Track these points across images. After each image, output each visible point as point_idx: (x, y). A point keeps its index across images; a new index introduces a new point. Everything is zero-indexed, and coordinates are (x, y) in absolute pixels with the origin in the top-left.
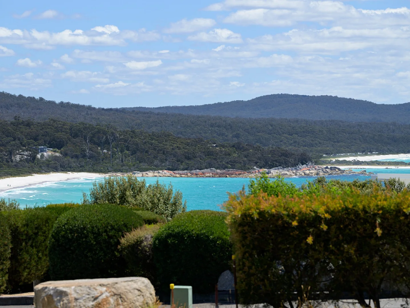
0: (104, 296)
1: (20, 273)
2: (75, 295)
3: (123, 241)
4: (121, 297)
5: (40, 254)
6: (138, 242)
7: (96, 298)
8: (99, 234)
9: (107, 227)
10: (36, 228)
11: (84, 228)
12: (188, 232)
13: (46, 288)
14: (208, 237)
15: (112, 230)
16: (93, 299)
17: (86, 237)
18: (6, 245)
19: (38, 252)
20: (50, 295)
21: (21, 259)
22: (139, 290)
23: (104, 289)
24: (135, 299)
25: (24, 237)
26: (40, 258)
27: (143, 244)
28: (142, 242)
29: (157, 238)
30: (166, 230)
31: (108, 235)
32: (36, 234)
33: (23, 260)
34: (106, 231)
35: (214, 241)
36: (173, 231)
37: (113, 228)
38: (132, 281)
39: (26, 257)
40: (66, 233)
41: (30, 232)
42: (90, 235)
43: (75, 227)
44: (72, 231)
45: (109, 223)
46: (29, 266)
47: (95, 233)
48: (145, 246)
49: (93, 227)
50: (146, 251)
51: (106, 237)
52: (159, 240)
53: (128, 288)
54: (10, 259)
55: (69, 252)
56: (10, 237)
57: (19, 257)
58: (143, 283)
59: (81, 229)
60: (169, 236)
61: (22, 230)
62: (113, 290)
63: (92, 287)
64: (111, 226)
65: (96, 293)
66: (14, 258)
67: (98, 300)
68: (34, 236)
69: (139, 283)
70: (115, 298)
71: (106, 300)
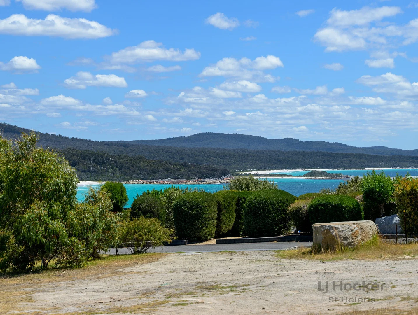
0: (356, 229)
1: (221, 227)
2: (341, 229)
3: (290, 208)
4: (363, 230)
5: (231, 217)
6: (299, 209)
7: (352, 230)
8: (274, 205)
9: (278, 201)
10: (229, 203)
11: (266, 202)
12: (330, 203)
13: (324, 226)
14: (341, 205)
15: (280, 202)
16: (351, 231)
17: (267, 206)
18: (215, 212)
19: (230, 215)
20: (328, 229)
21: (222, 220)
22: (371, 227)
23: (355, 226)
24: (369, 231)
25: (223, 208)
26: (230, 219)
27: (302, 210)
28: (301, 209)
29: (311, 206)
30: (316, 202)
31: (279, 206)
32: (229, 206)
33: (223, 220)
34: (277, 203)
35: (345, 208)
36: (321, 202)
37: (281, 201)
38: (367, 222)
39: (224, 218)
40: (256, 204)
41: (226, 205)
42: (270, 205)
43: (260, 201)
44: (259, 203)
45: (279, 199)
46: (225, 223)
47: (272, 204)
48: (303, 211)
49: (271, 201)
50: (304, 214)
51: (278, 207)
52: (313, 208)
53: (366, 225)
54: (217, 219)
55: (258, 215)
56: (217, 208)
57: (221, 219)
58: (372, 223)
59: (264, 202)
60: (319, 205)
61: (222, 203)
62: (360, 226)
63: (350, 225)
64: (280, 201)
65: (352, 228)
66: (219, 219)
67: (353, 231)
68: (227, 207)
69: (370, 223)
70: (361, 230)
71: (356, 231)
